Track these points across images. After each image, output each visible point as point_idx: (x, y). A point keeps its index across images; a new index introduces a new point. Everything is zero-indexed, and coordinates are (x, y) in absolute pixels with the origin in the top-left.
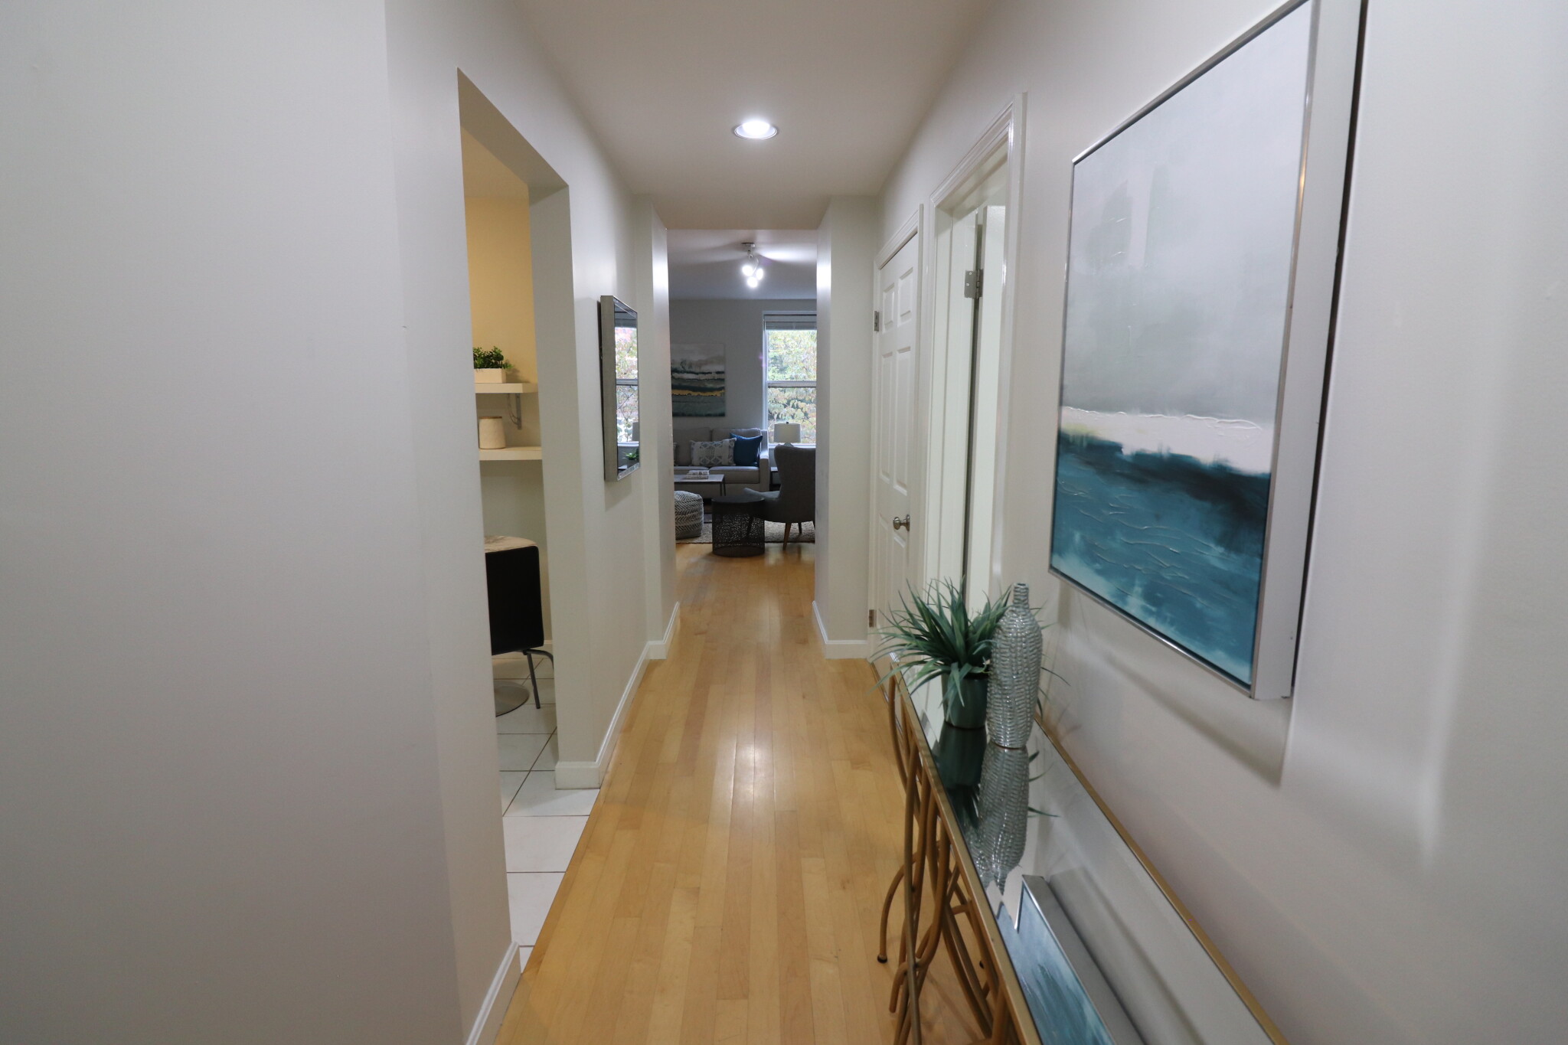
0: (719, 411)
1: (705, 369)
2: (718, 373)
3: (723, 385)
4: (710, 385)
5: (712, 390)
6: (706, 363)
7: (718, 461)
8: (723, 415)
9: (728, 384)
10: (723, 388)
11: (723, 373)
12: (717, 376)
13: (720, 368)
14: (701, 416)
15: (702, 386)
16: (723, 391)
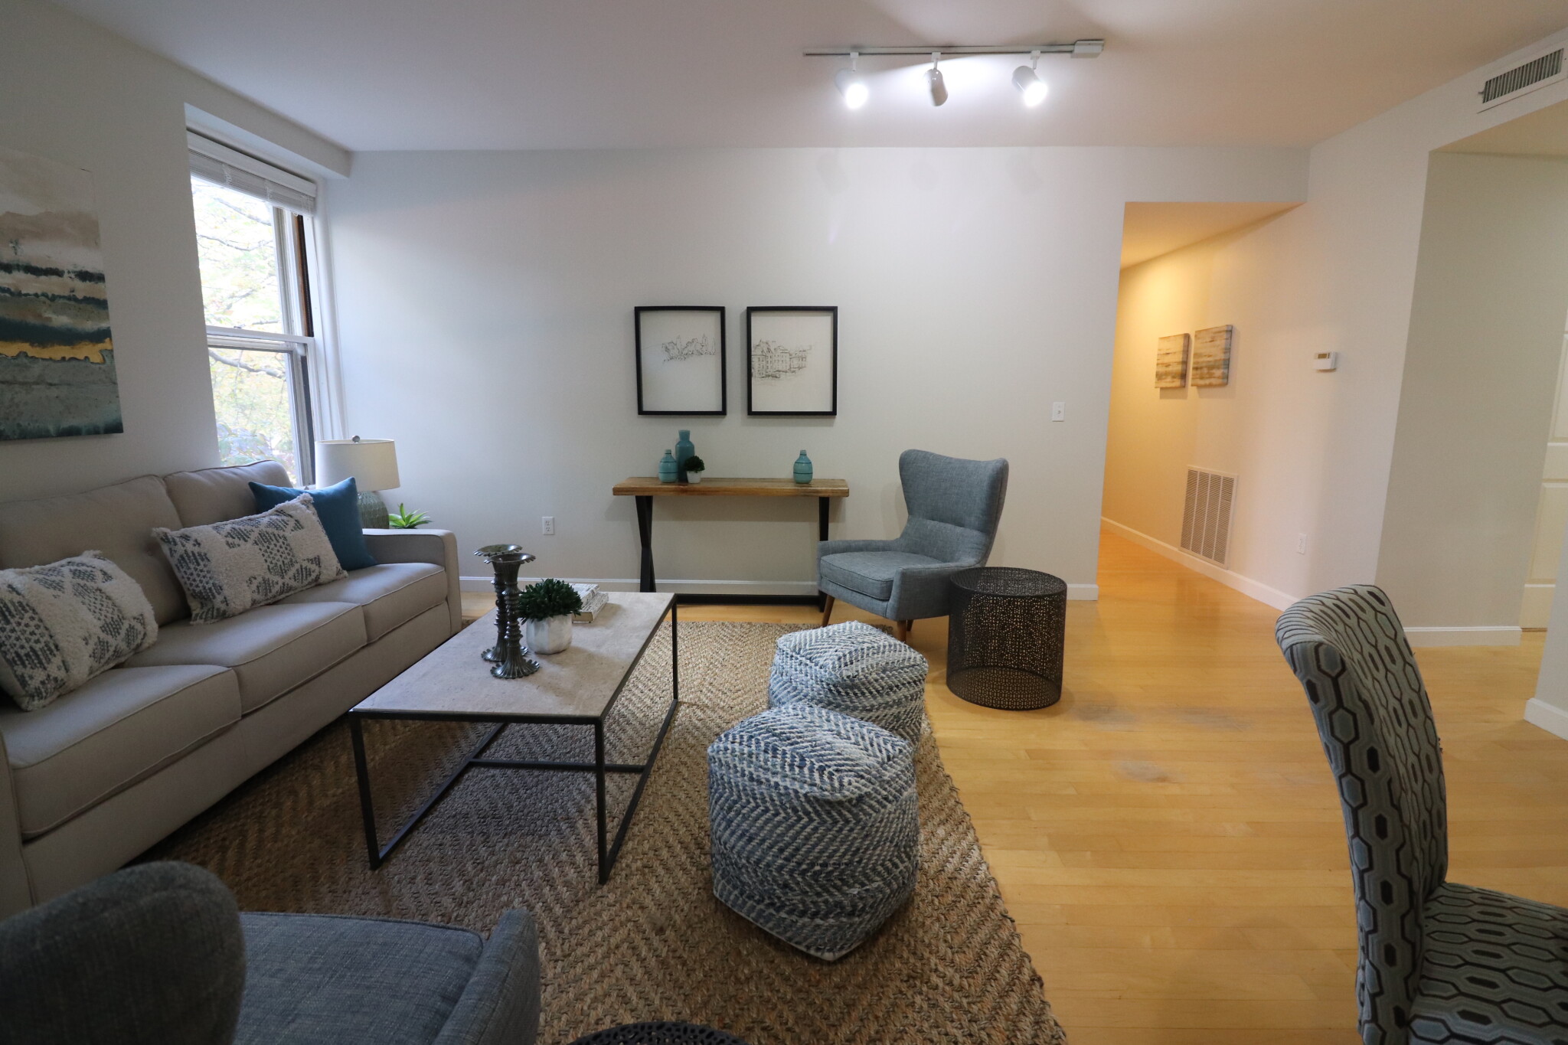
0: (100, 419)
1: (34, 251)
2: (84, 276)
3: (104, 325)
4: (61, 320)
5: (70, 337)
6: (40, 229)
7: (309, 572)
8: (116, 428)
9: (114, 321)
10: (103, 335)
11: (100, 278)
12: (83, 289)
13: (89, 261)
14: (42, 435)
15: (31, 320)
16: (106, 345)
